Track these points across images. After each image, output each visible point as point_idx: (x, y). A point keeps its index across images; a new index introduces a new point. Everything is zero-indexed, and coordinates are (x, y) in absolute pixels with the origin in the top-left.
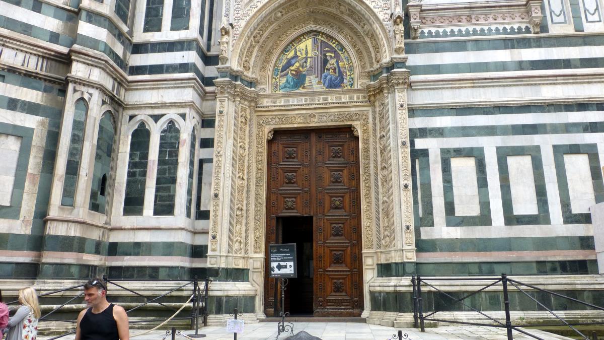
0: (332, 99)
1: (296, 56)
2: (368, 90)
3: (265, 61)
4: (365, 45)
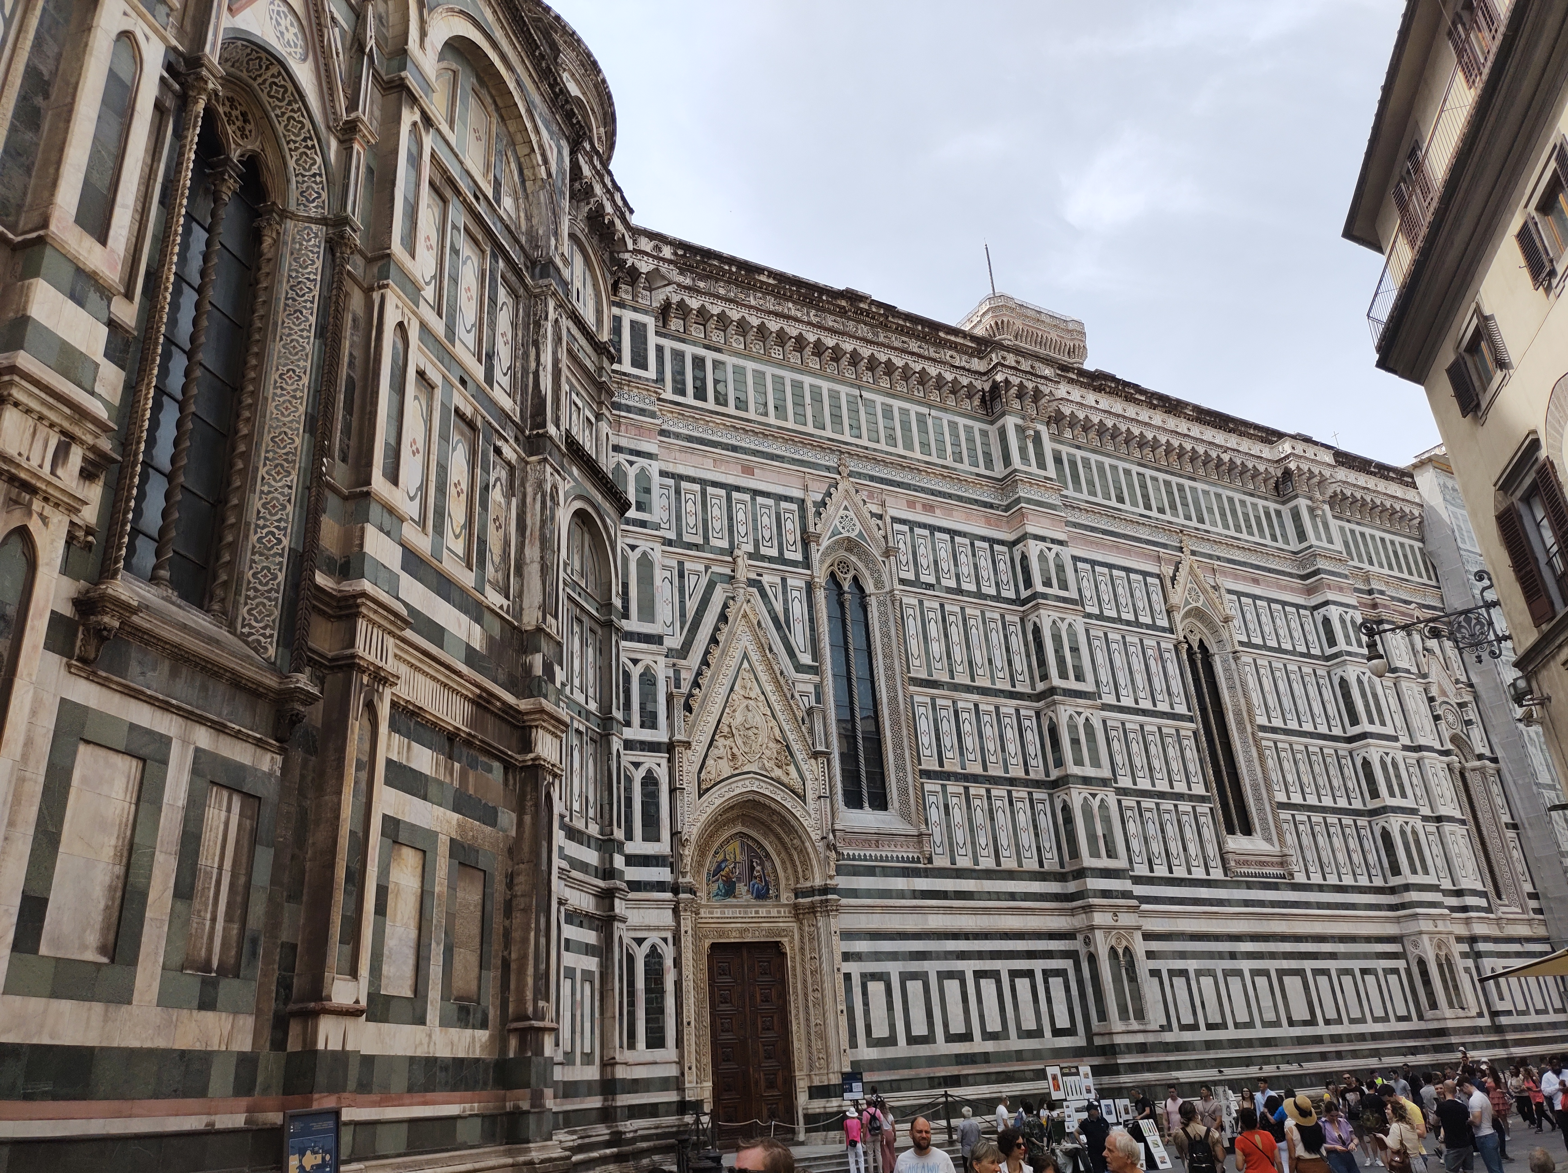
0: (763, 912)
1: (725, 860)
2: (796, 906)
3: (700, 864)
4: (790, 856)
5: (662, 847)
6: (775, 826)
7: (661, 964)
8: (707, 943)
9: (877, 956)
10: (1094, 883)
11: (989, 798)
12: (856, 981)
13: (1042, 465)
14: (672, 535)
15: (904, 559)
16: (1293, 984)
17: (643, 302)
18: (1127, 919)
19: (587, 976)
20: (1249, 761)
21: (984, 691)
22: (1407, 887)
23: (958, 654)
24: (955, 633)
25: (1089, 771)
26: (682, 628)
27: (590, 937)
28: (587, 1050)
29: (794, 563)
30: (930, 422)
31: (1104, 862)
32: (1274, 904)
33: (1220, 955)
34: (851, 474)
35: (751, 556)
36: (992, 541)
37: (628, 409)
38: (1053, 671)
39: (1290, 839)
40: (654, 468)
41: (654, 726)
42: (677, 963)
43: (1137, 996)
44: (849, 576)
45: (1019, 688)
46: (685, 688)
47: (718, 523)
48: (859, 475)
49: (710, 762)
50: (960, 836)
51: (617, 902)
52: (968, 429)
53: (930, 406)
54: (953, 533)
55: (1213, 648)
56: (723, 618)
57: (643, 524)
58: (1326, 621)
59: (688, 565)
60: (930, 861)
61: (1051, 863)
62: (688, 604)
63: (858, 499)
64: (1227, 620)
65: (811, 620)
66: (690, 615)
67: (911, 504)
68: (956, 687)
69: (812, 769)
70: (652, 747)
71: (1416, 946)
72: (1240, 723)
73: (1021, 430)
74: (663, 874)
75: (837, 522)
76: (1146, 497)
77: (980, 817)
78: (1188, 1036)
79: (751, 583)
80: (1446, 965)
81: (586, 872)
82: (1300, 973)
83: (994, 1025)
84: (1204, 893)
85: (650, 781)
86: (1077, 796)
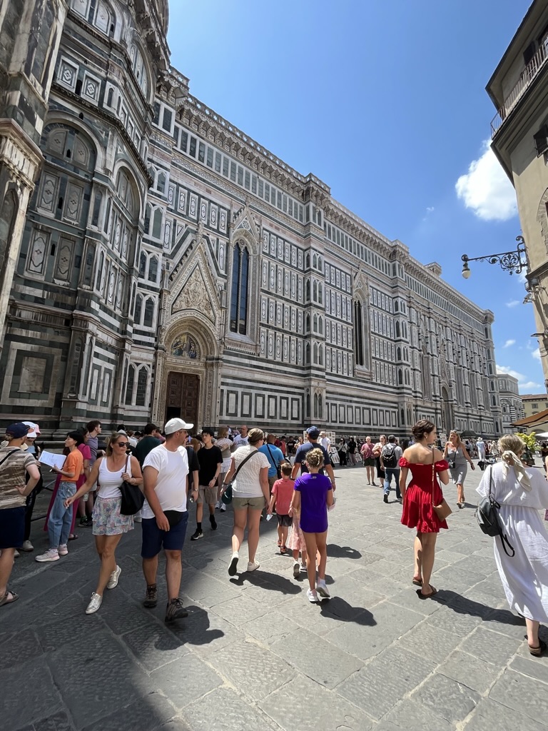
0: (193, 363)
1: (180, 341)
2: (206, 363)
3: (169, 341)
4: (206, 344)
5: (153, 329)
6: (202, 332)
7: (146, 374)
8: (168, 371)
9: (234, 385)
10: (313, 372)
11: (283, 337)
12: (225, 392)
13: (320, 224)
14: (173, 208)
15: (266, 245)
16: (366, 412)
17: (171, 102)
18: (322, 385)
19: (107, 371)
20: (366, 342)
21: (287, 300)
22: (403, 388)
23: (280, 284)
24: (280, 277)
25: (318, 334)
26: (172, 247)
27: (112, 356)
28: (105, 400)
29: (223, 234)
30: (282, 196)
31: (318, 365)
32: (365, 387)
33: (347, 401)
34: (250, 206)
35: (205, 226)
36: (298, 248)
37: (159, 145)
38: (312, 298)
39: (373, 368)
40: (168, 175)
41: (154, 280)
42: (153, 375)
43: (321, 410)
44: (244, 246)
45: (299, 302)
46: (171, 270)
47: (193, 208)
48: (253, 208)
49: (178, 302)
50: (270, 349)
51: (127, 345)
52: (296, 204)
53: (283, 191)
54: (285, 240)
55: (362, 304)
56: (191, 247)
57: (160, 196)
58: (397, 303)
59: (178, 222)
60: (259, 355)
61: (300, 363)
62: (176, 237)
63: (251, 216)
64: (368, 295)
65: (227, 258)
66: (177, 242)
67: (271, 225)
68: (277, 296)
69: (219, 313)
70: (153, 289)
71: (402, 405)
72: (366, 330)
73: (314, 209)
74: (152, 340)
75: (242, 223)
76: (351, 247)
77: (278, 343)
78: (333, 424)
79: (204, 237)
80: (409, 412)
81: (112, 329)
82: (369, 409)
83: (272, 414)
84: (346, 381)
85: (150, 302)
86: (313, 342)
